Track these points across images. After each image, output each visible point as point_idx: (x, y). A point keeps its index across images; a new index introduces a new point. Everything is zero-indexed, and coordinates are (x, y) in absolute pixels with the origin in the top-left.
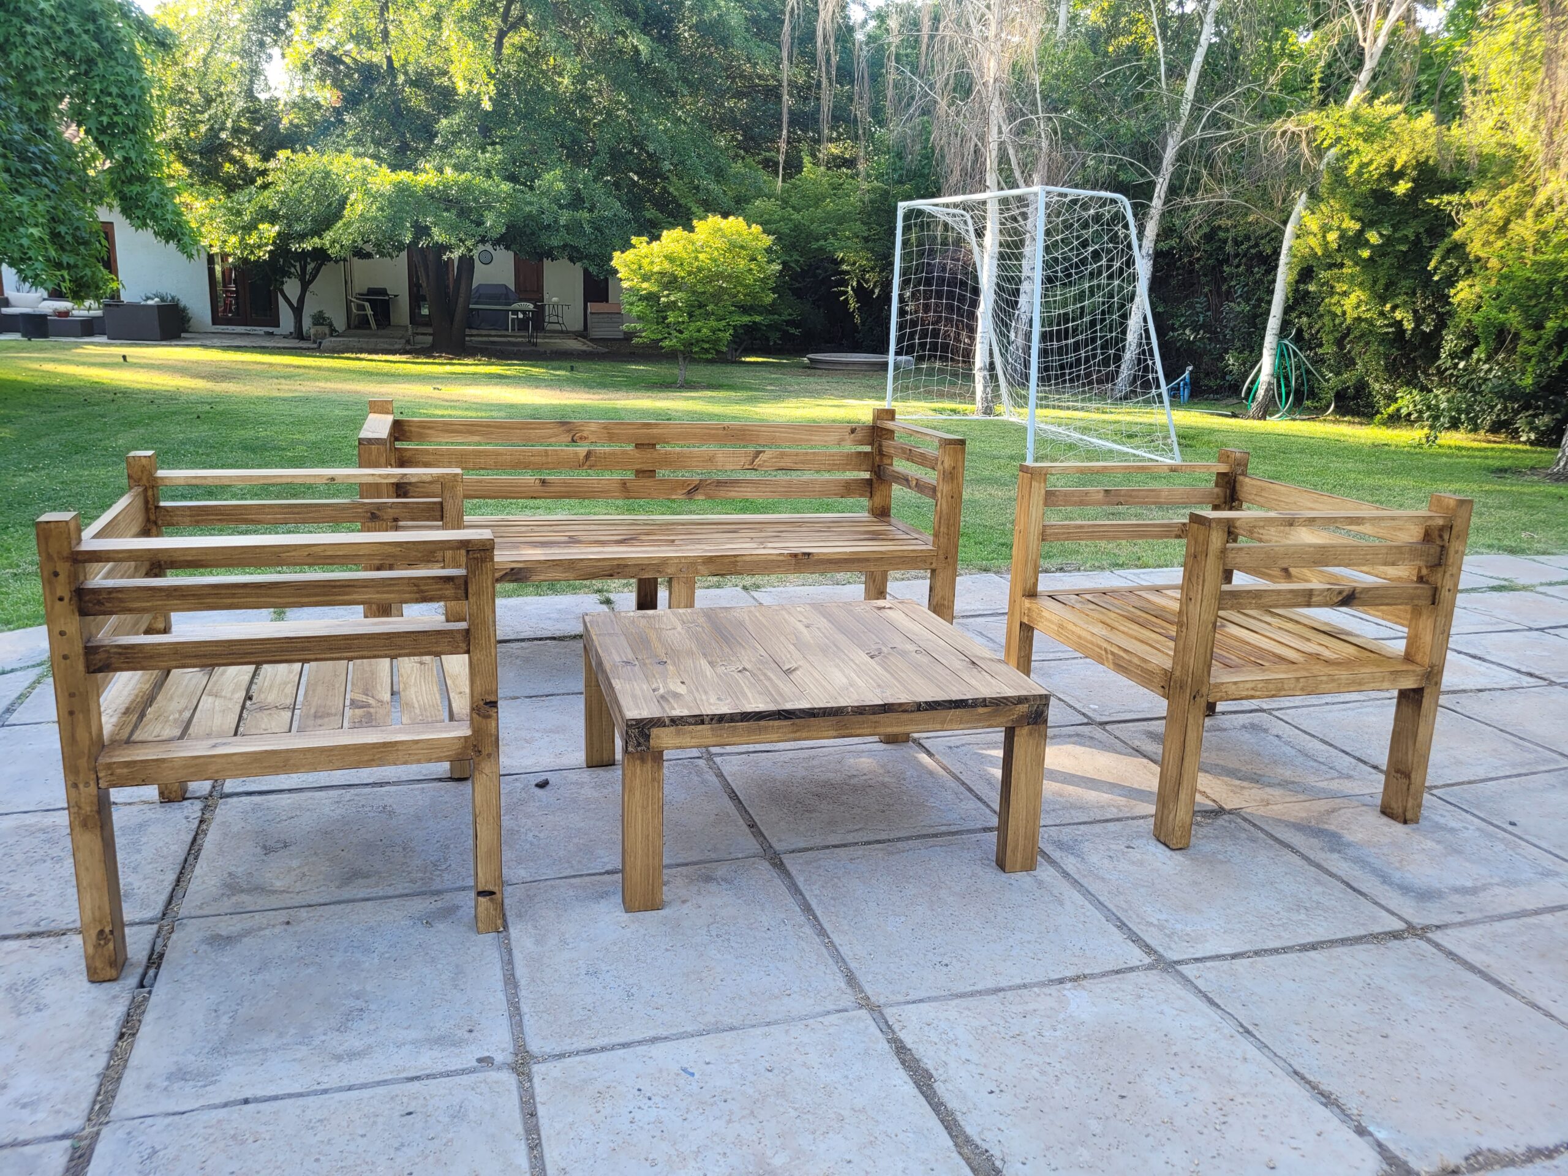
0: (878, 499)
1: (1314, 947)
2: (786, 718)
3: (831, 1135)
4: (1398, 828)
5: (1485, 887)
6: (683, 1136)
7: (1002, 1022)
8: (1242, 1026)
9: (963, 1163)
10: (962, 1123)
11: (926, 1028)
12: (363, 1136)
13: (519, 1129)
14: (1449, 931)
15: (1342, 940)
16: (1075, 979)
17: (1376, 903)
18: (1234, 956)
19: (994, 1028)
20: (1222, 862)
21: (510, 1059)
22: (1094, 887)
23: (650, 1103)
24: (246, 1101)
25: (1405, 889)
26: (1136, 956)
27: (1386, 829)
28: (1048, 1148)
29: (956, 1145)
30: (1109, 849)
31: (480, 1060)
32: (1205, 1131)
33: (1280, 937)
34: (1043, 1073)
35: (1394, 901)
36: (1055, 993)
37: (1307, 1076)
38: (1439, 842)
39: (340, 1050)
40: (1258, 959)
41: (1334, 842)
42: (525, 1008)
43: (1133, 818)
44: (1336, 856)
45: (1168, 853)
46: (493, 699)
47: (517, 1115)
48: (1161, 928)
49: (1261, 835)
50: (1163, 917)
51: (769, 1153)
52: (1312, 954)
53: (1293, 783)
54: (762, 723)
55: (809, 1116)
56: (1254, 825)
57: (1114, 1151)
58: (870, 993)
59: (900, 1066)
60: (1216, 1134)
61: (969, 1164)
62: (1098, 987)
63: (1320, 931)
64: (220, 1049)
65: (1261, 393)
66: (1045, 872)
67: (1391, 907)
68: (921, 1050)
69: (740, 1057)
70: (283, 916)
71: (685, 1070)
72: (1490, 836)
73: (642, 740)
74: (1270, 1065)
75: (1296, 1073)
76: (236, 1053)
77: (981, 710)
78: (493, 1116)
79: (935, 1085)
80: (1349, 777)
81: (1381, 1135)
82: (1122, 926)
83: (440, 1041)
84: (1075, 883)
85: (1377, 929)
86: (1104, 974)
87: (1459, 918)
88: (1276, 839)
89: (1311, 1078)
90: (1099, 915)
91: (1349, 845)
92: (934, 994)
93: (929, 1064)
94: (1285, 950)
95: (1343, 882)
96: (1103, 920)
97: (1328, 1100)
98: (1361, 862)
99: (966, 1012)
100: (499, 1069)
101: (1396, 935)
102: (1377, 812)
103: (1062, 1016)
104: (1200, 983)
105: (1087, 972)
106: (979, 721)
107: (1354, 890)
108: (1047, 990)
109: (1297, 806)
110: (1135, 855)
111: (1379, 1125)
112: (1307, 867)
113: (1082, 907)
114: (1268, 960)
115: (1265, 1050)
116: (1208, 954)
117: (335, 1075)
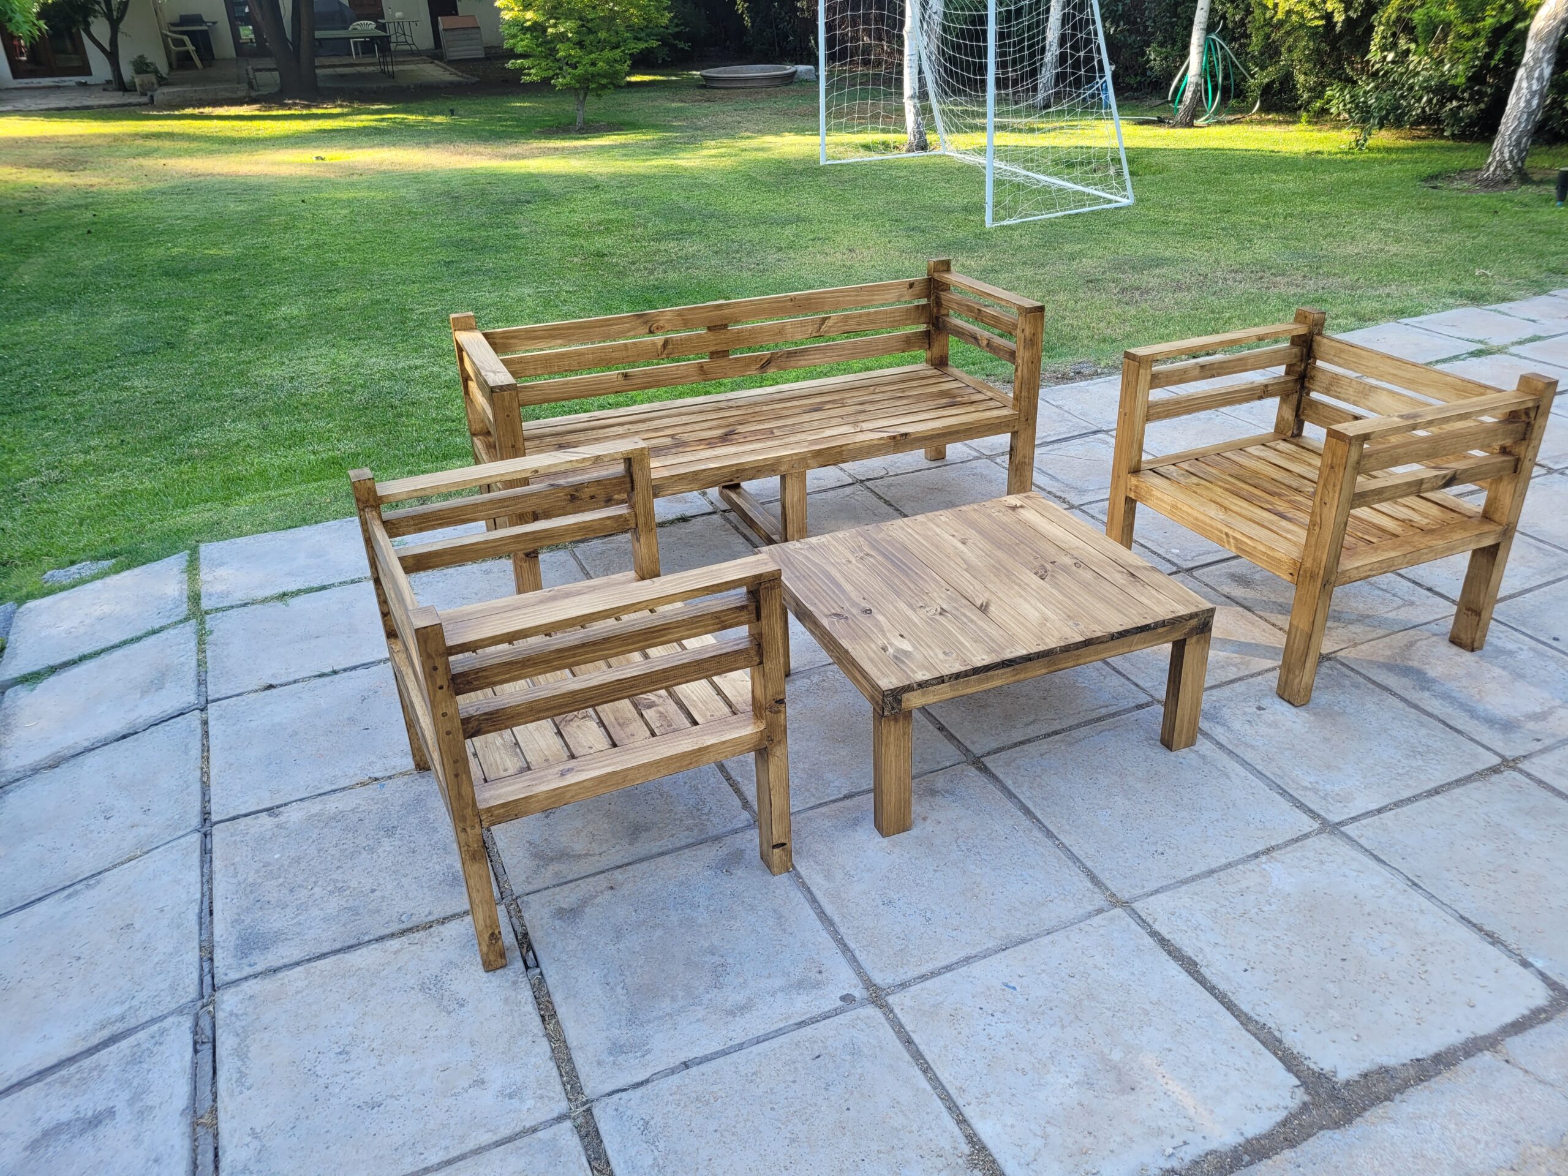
0: (936, 350)
1: (1436, 791)
2: (1009, 666)
3: (1145, 1028)
4: (1467, 657)
5: (1551, 711)
6: (1034, 1044)
7: (1227, 903)
8: (1409, 879)
9: (1253, 1038)
10: (1236, 1002)
11: (1173, 918)
12: (794, 1082)
13: (907, 1057)
14: (1534, 760)
15: (1456, 781)
16: (1267, 851)
17: (1472, 739)
18: (1380, 811)
19: (1223, 910)
20: (1340, 714)
21: (865, 994)
22: (1249, 756)
23: (995, 1019)
24: (686, 1065)
25: (1490, 721)
26: (1307, 824)
27: (1458, 659)
28: (1307, 1014)
29: (1242, 1023)
30: (1245, 714)
31: (843, 998)
32: (1414, 981)
33: (1408, 786)
34: (1277, 946)
35: (1486, 735)
36: (1257, 869)
37: (1472, 919)
38: (1504, 668)
39: (728, 1005)
40: (1399, 810)
41: (1423, 681)
42: (852, 945)
43: (1252, 676)
44: (1427, 694)
45: (1294, 710)
46: (781, 697)
47: (899, 1046)
48: (1316, 791)
49: (1362, 680)
50: (1313, 779)
51: (1106, 1050)
52: (1437, 798)
53: (1368, 616)
54: (989, 673)
55: (1121, 1014)
56: (1352, 670)
57: (1355, 1009)
58: (1114, 890)
59: (1167, 957)
60: (1422, 982)
61: (1258, 1038)
62: (1288, 856)
63: (1438, 776)
64: (633, 1020)
65: (1188, 95)
66: (1203, 746)
67: (1485, 742)
68: (1178, 939)
69: (1043, 967)
70: (602, 881)
71: (1006, 985)
72: (1541, 655)
73: (895, 705)
74: (1442, 913)
75: (1462, 917)
76: (649, 1021)
77: (1160, 630)
78: (881, 1048)
79: (1202, 970)
80: (1412, 604)
81: (1539, 964)
82: (1284, 793)
83: (801, 985)
84: (1231, 753)
85: (1480, 767)
86: (1287, 844)
87: (1538, 746)
88: (1374, 682)
89: (1475, 921)
90: (1263, 786)
91: (1434, 681)
92: (1164, 883)
93: (1189, 952)
94: (1415, 798)
95: (1440, 721)
96: (1267, 789)
97: (1493, 939)
98: (1446, 697)
99: (1195, 897)
100: (862, 1005)
101: (1495, 770)
102: (1447, 642)
103: (1270, 890)
104: (1362, 841)
105: (1273, 843)
106: (1158, 639)
107: (1451, 728)
108: (1249, 866)
109: (1381, 643)
110: (1266, 715)
111: (1535, 955)
112: (1408, 709)
113: (1246, 778)
114: (1407, 809)
115: (1433, 900)
116: (1360, 812)
117: (740, 1029)
